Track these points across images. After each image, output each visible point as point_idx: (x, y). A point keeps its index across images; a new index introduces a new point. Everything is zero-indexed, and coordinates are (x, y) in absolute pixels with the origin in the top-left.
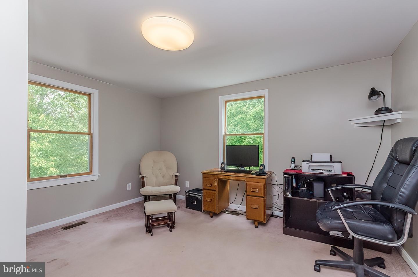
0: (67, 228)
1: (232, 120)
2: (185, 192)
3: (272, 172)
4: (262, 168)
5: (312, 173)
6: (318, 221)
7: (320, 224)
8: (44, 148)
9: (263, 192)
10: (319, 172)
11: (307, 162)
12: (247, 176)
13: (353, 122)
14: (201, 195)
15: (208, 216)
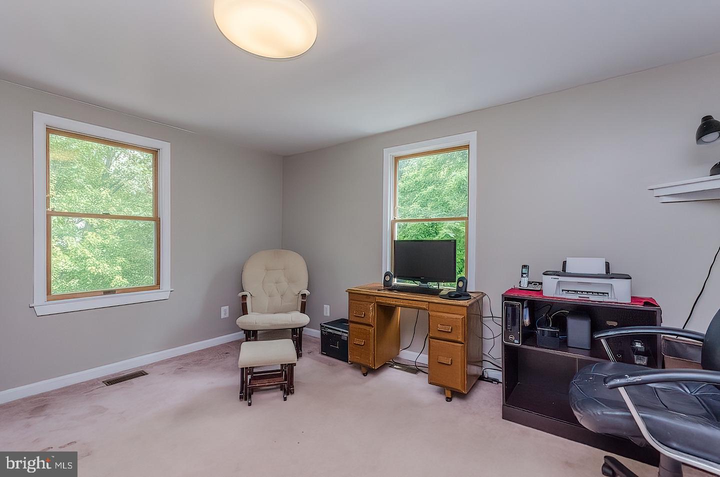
0: (111, 382)
1: (417, 195)
2: (321, 325)
3: (484, 295)
4: (461, 284)
5: (565, 299)
6: (574, 405)
7: (578, 413)
8: (107, 243)
9: (462, 334)
10: (579, 297)
11: (554, 275)
12: (430, 300)
13: (656, 193)
14: (347, 331)
15: (359, 374)
